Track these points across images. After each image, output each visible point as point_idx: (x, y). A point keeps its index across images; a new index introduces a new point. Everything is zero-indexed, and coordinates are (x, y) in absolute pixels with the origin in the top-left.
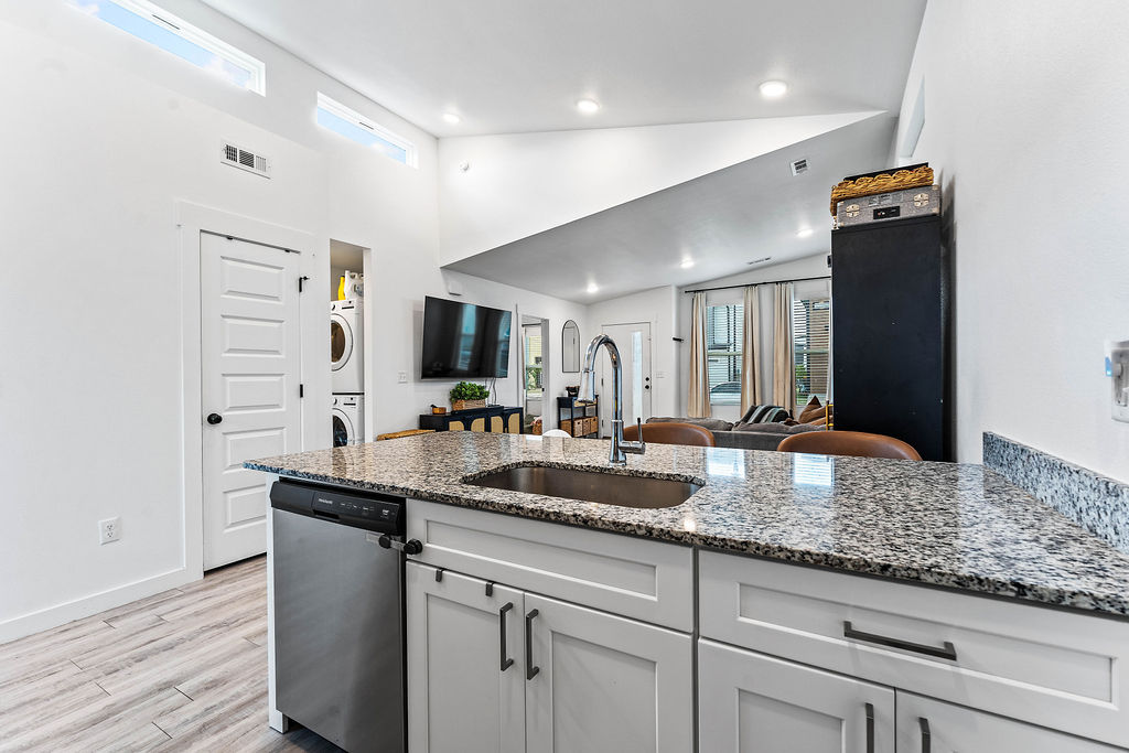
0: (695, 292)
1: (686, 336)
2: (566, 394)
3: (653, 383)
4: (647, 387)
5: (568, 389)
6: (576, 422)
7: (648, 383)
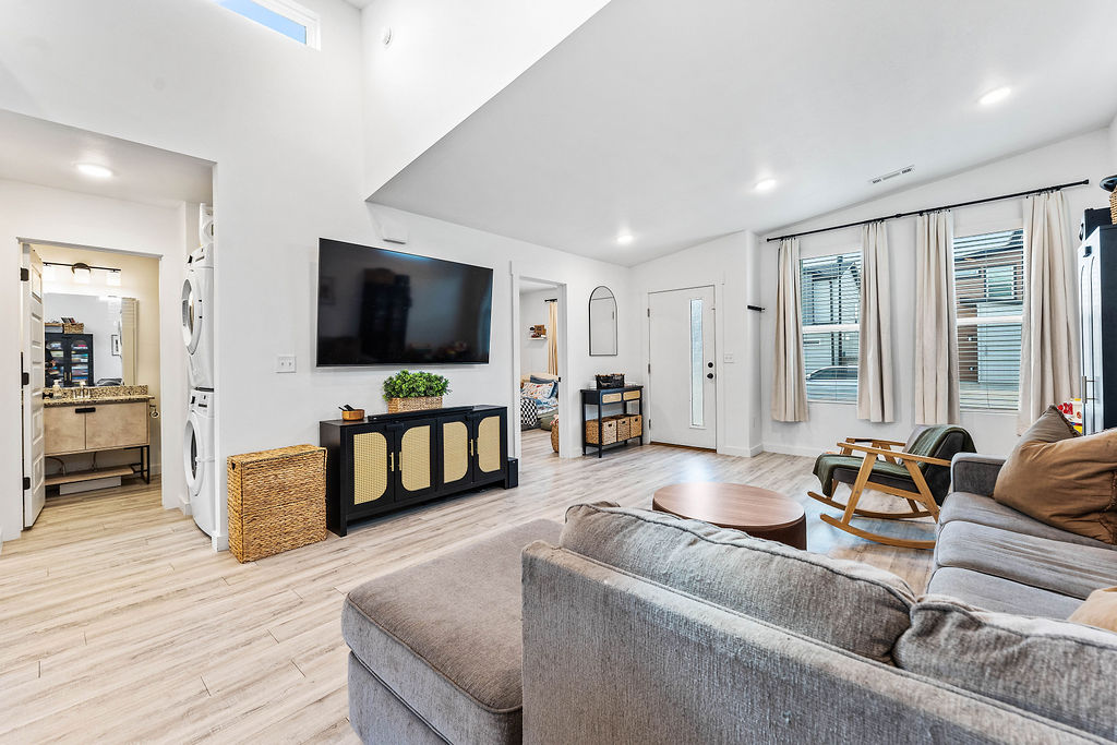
0: (782, 238)
1: (768, 302)
2: (594, 386)
3: (719, 370)
4: (710, 376)
5: (598, 378)
6: (606, 424)
7: (711, 371)
